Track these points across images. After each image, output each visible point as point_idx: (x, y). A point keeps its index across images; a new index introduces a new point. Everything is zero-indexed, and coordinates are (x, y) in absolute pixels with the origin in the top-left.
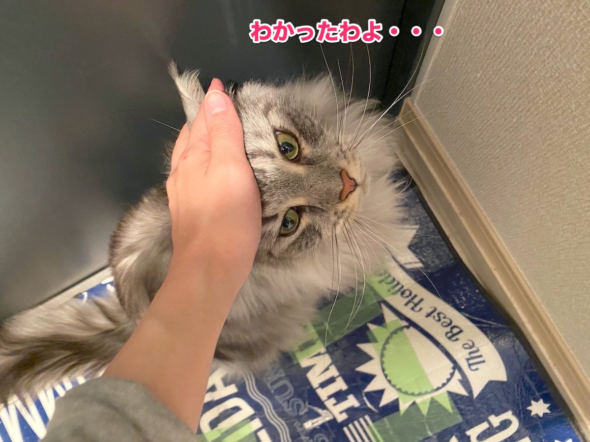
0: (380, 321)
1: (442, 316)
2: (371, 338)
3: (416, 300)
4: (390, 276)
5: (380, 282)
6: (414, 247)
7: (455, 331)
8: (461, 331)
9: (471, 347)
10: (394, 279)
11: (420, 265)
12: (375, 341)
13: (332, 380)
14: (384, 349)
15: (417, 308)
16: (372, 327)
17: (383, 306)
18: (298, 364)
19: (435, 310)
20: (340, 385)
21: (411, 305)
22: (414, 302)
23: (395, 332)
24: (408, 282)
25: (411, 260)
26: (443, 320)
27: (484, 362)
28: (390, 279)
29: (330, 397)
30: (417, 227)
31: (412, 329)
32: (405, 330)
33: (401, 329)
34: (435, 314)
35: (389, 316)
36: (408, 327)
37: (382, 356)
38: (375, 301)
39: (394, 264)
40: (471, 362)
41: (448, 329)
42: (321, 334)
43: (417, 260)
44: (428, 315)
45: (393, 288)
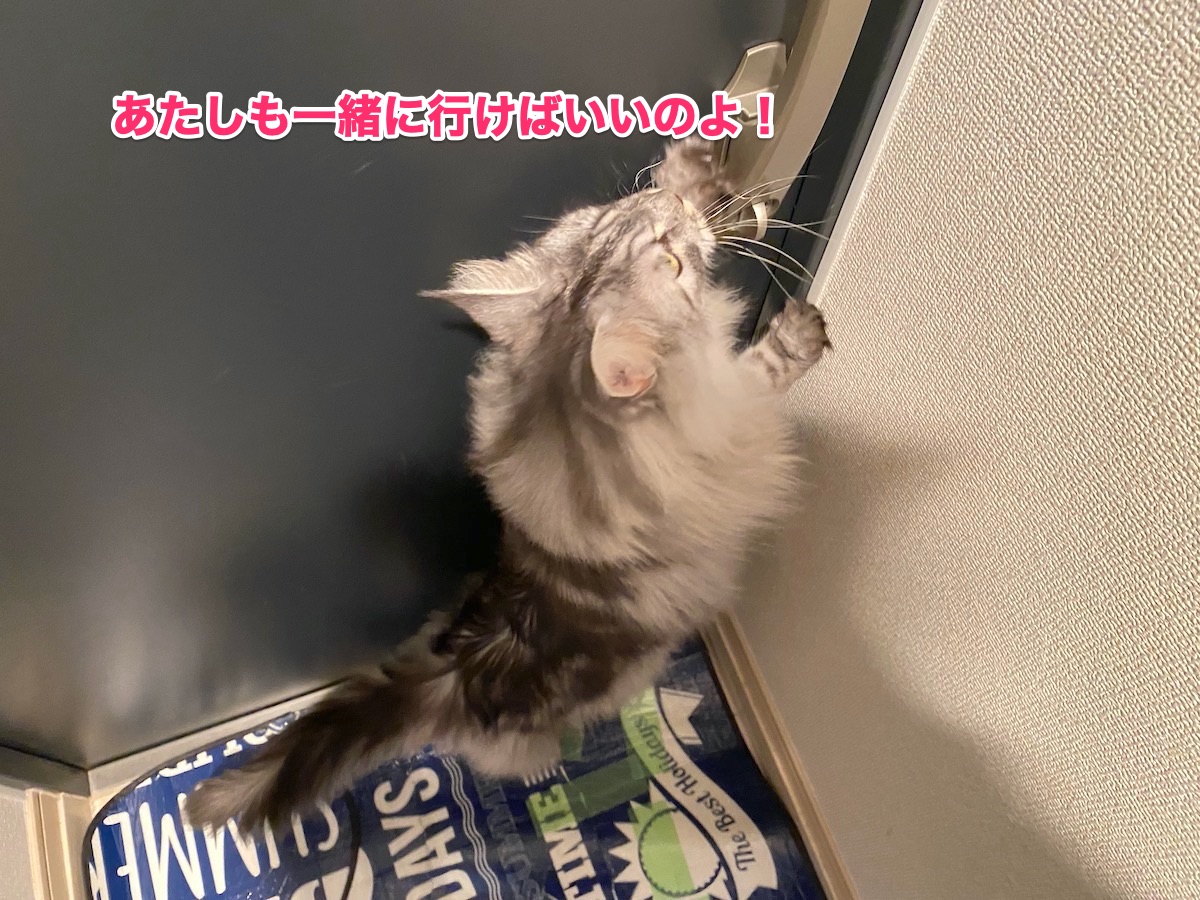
0: (644, 799)
1: (714, 802)
2: (632, 818)
3: (688, 782)
4: (663, 749)
5: (652, 755)
6: (694, 720)
7: (727, 820)
8: (733, 822)
9: (741, 840)
10: (668, 755)
11: (698, 742)
12: (636, 821)
13: (578, 862)
14: (645, 831)
15: (688, 791)
16: (634, 805)
17: (651, 784)
18: (542, 838)
19: (708, 795)
20: (587, 870)
21: (682, 786)
22: (685, 783)
23: (660, 814)
24: (683, 760)
25: (688, 735)
26: (715, 807)
27: (752, 861)
28: (663, 754)
29: (572, 885)
30: (701, 696)
31: (680, 814)
32: (672, 813)
33: (667, 811)
34: (708, 800)
35: (656, 795)
36: (674, 810)
37: (641, 839)
38: (642, 776)
39: (670, 736)
40: (740, 858)
41: (720, 818)
42: (576, 808)
43: (694, 734)
44: (700, 800)
45: (665, 764)
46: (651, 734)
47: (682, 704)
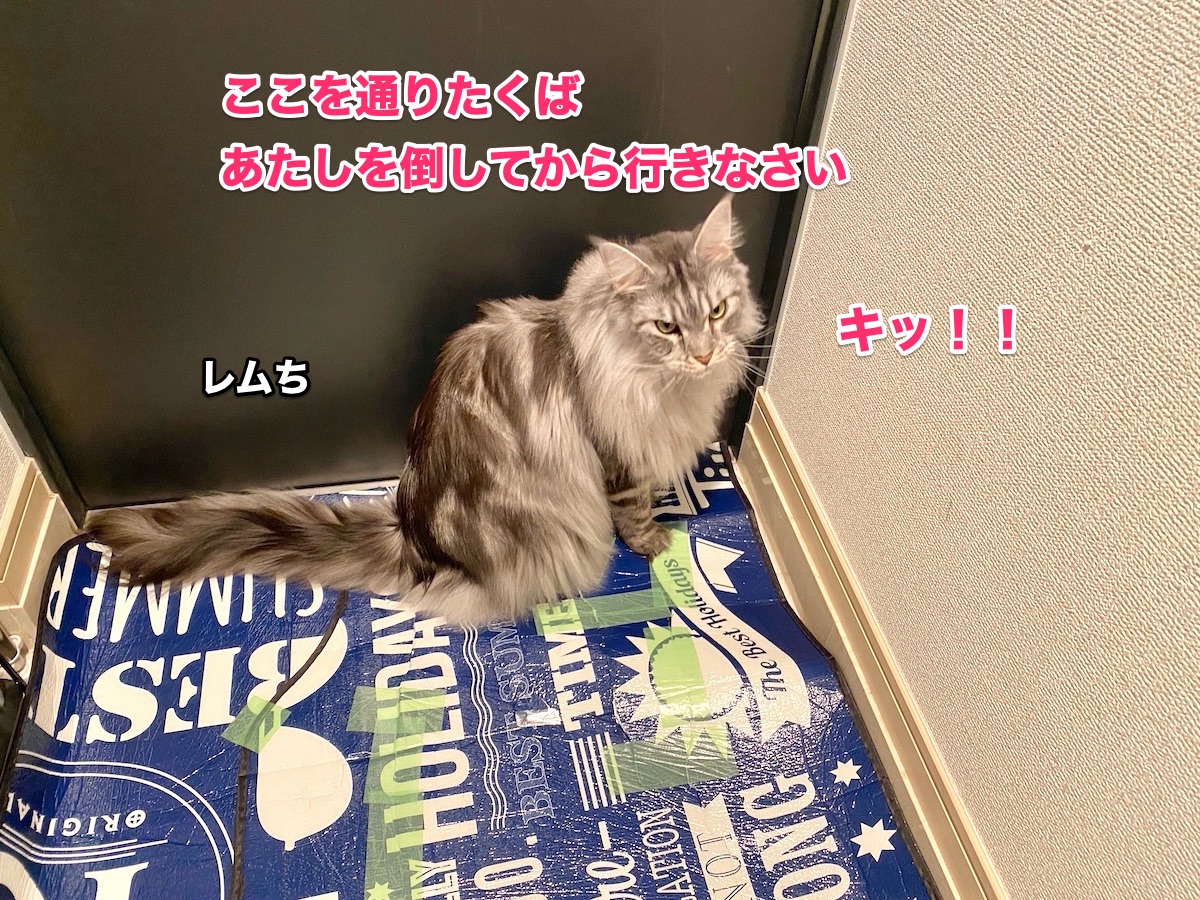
0: (664, 623)
1: (744, 637)
2: (647, 635)
3: (716, 619)
4: (692, 589)
7: (757, 651)
8: (763, 652)
9: (771, 667)
10: (696, 595)
11: (733, 590)
12: (651, 638)
14: (660, 646)
15: (715, 625)
16: (652, 626)
17: (674, 614)
18: (543, 638)
19: (738, 631)
20: (588, 675)
21: (709, 621)
23: (678, 637)
25: (724, 584)
26: (744, 640)
27: (782, 689)
28: (692, 593)
29: (568, 688)
30: (741, 553)
31: (701, 638)
32: (692, 637)
33: (688, 636)
34: (737, 634)
36: (697, 636)
37: (655, 652)
38: (665, 606)
39: (703, 581)
40: (767, 684)
41: (748, 648)
42: (585, 618)
43: (731, 584)
44: (727, 633)
45: (692, 601)
46: (682, 574)
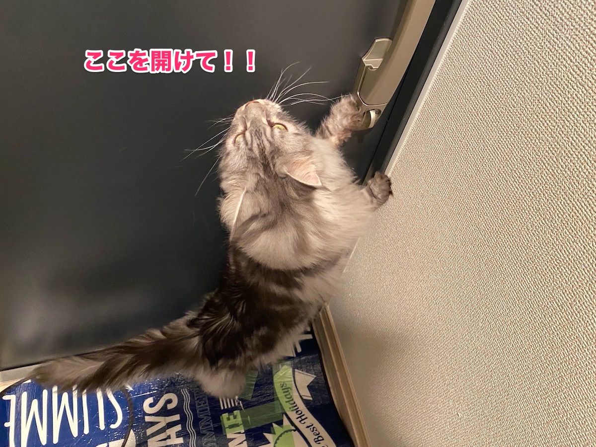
0: (280, 423)
1: (315, 429)
2: (272, 432)
3: (303, 418)
4: (293, 400)
5: (287, 402)
7: (320, 439)
8: (323, 440)
10: (295, 403)
11: (311, 399)
12: (274, 433)
14: (278, 439)
15: (303, 422)
16: (274, 425)
17: (284, 416)
18: (226, 435)
19: (312, 425)
21: (300, 419)
23: (287, 431)
24: (302, 406)
25: (306, 395)
26: (315, 432)
28: (293, 402)
30: (315, 376)
31: (296, 432)
32: (293, 431)
33: (291, 430)
34: (312, 427)
35: (286, 422)
36: (295, 431)
37: (276, 443)
38: (281, 412)
39: (297, 394)
41: (316, 437)
42: (245, 423)
43: (310, 395)
44: (308, 427)
45: (293, 407)
46: (288, 391)
47: (305, 379)
